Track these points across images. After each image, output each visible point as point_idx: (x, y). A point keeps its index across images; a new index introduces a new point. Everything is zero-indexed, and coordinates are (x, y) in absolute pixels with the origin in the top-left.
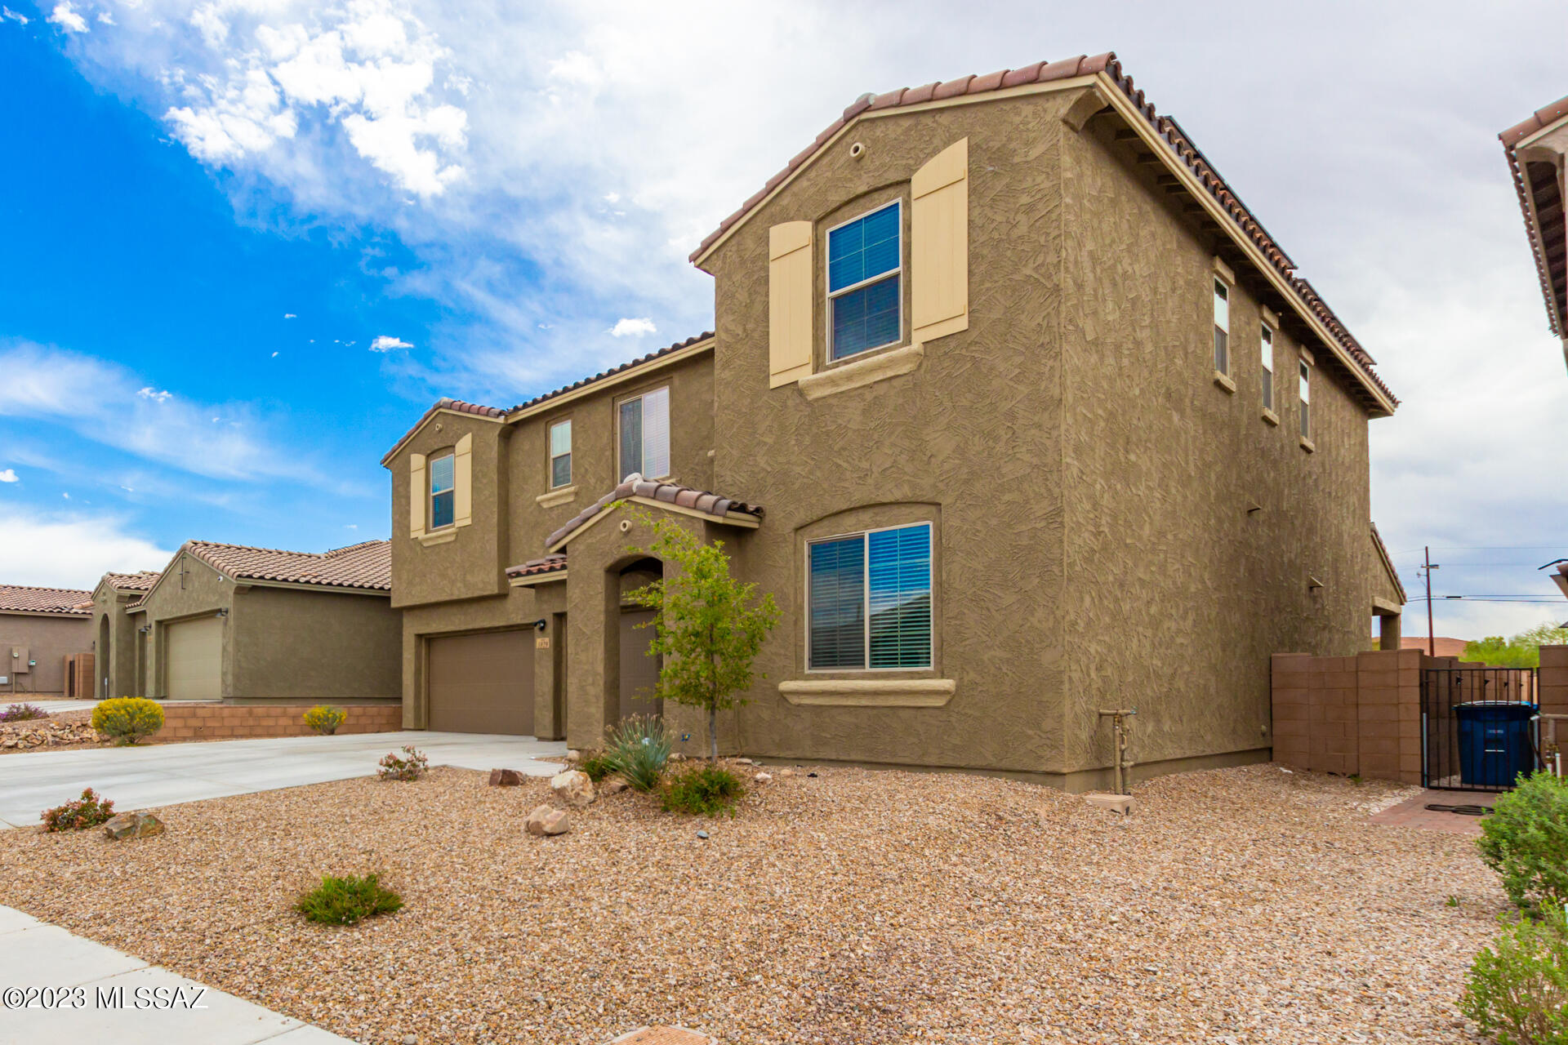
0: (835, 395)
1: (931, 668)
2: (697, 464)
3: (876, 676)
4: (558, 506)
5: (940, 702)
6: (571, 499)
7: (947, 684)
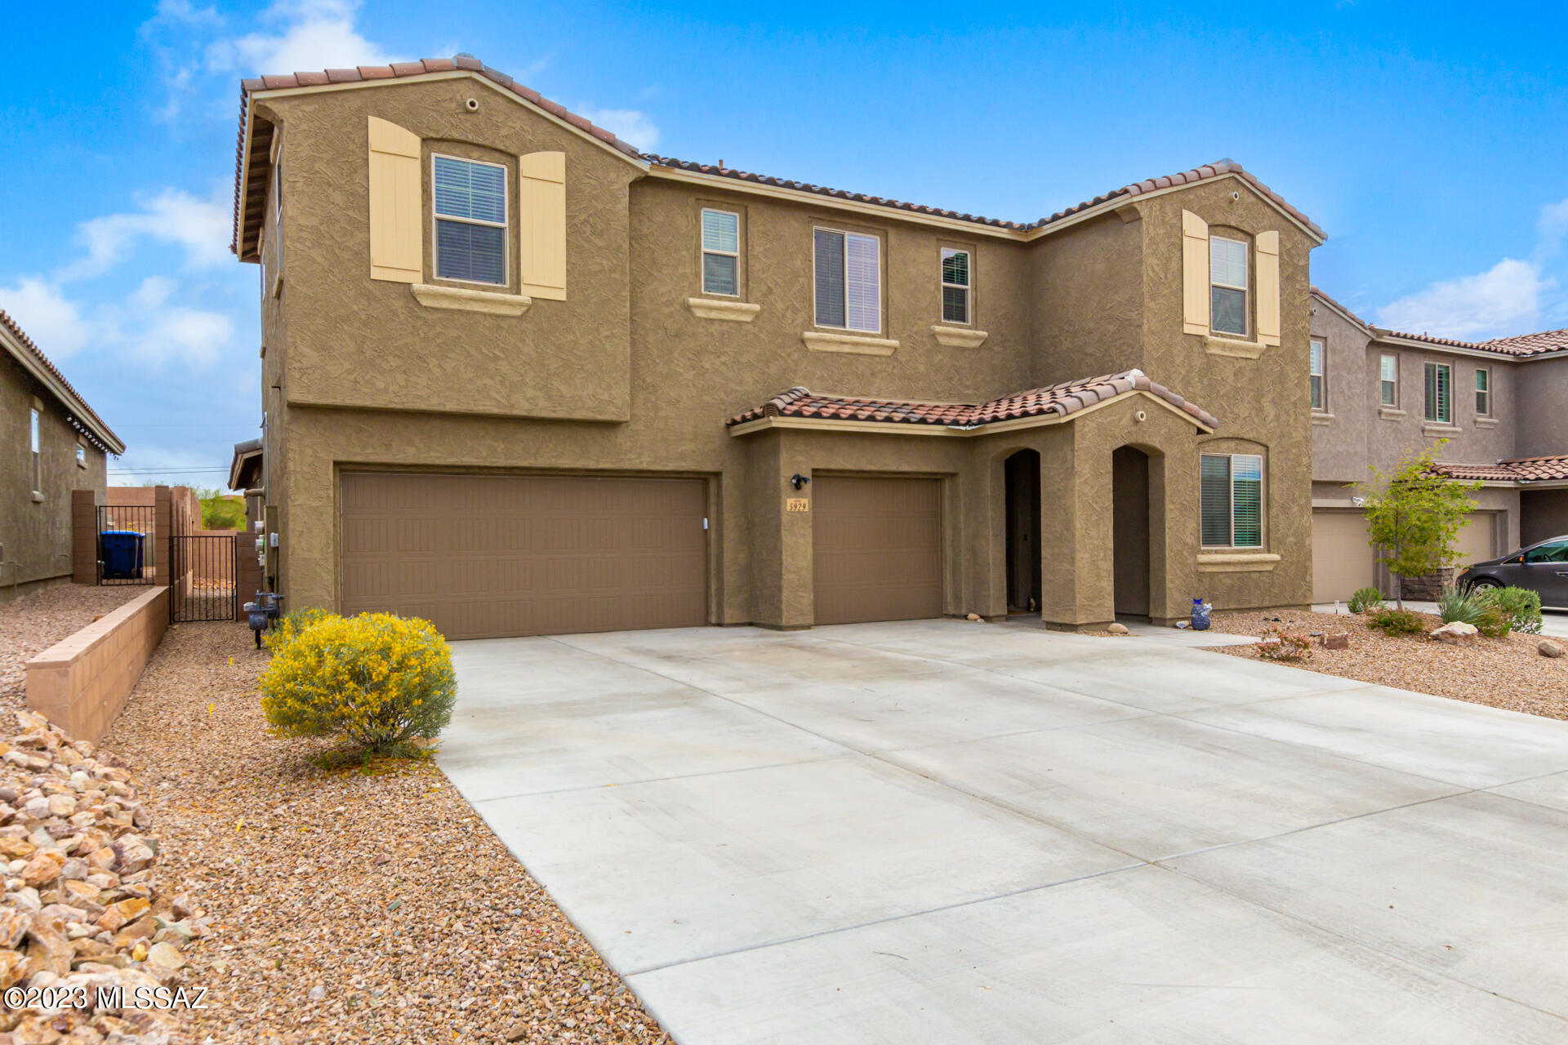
0: (1220, 356)
1: (1261, 547)
2: (916, 333)
3: (1239, 552)
4: (722, 320)
5: (1270, 568)
6: (748, 318)
7: (1275, 557)
